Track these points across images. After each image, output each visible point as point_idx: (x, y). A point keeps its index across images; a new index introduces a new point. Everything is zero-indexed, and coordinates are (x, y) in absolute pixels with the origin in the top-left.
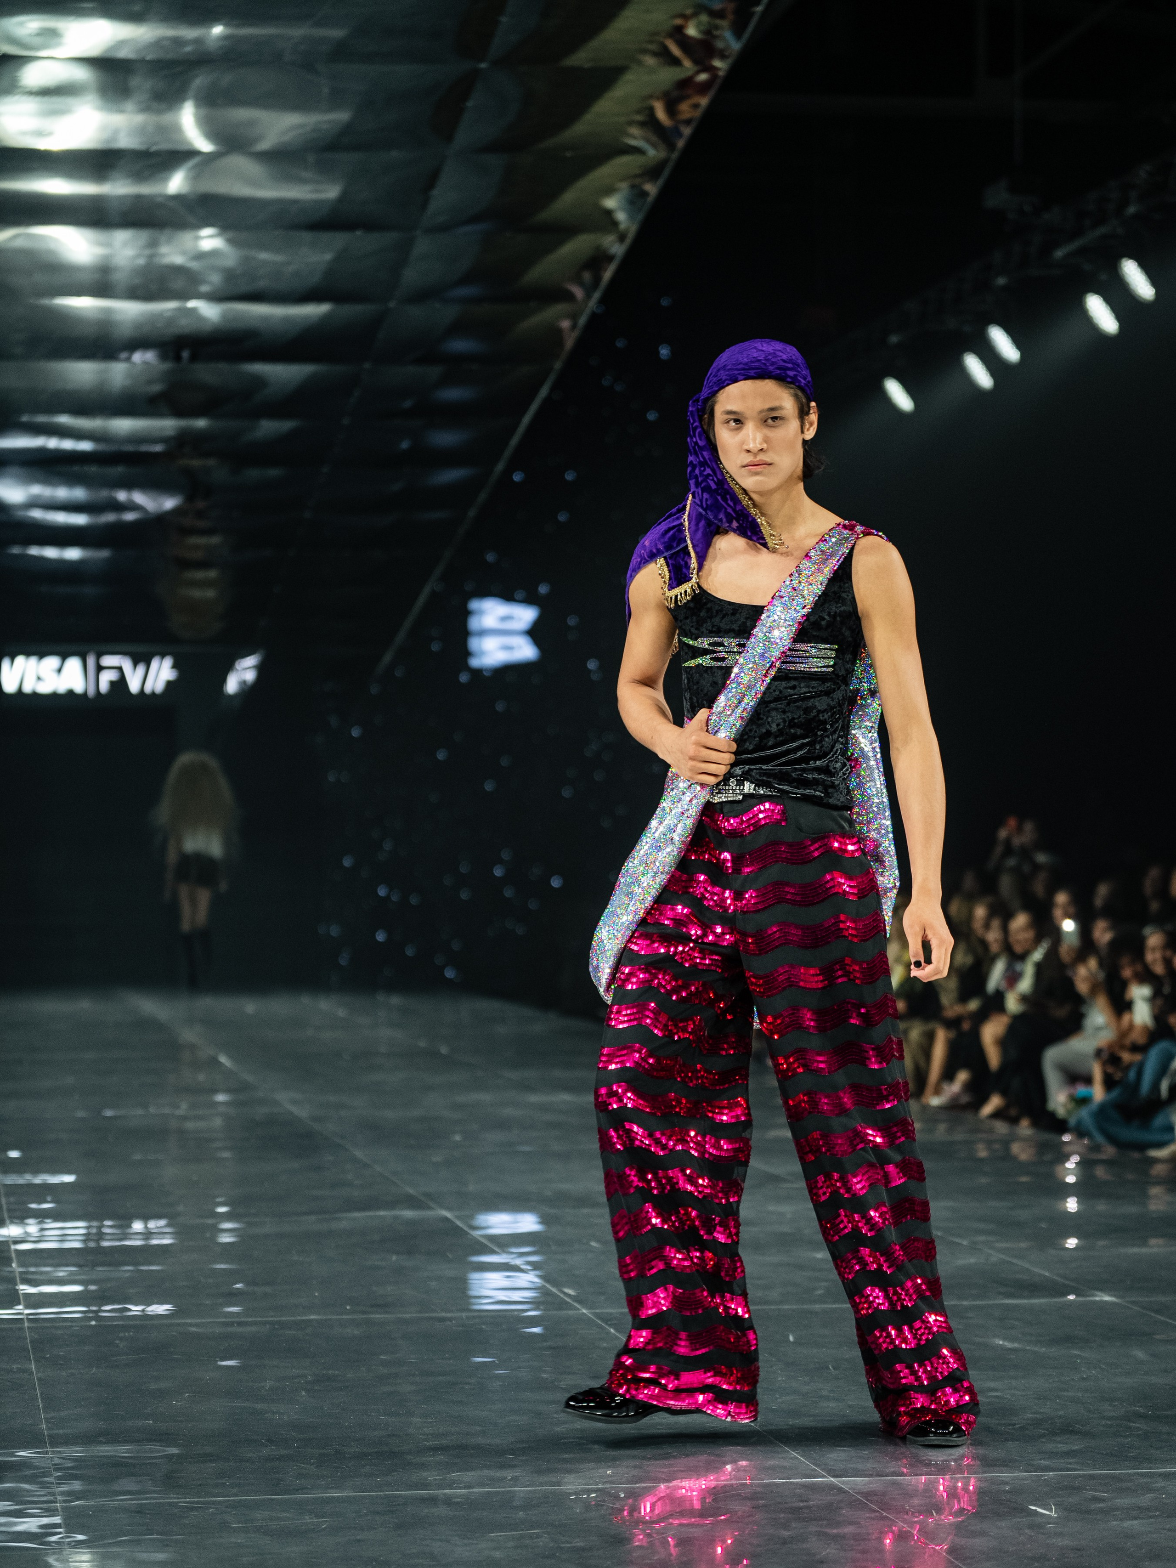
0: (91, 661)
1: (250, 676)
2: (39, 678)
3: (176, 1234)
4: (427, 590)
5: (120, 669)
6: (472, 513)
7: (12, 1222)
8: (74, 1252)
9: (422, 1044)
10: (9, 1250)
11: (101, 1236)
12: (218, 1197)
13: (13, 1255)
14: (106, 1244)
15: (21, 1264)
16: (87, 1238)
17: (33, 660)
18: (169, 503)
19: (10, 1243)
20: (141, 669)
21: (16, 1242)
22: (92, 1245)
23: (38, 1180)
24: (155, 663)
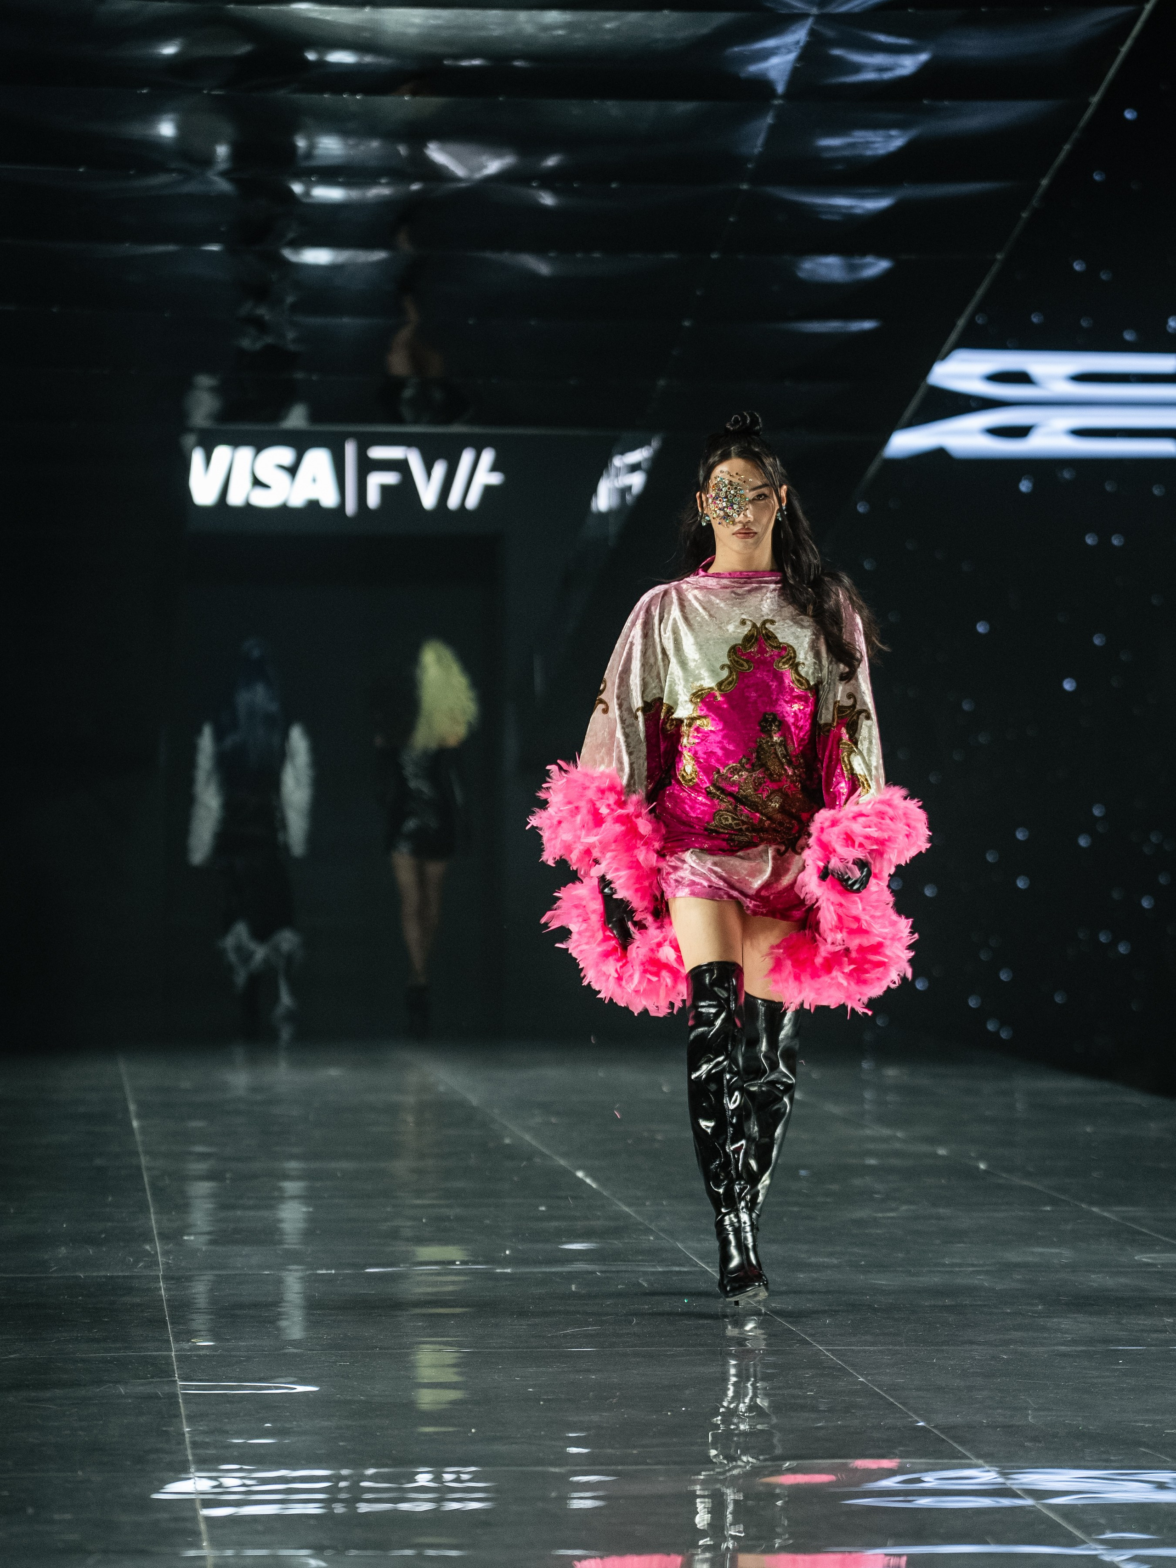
0: (350, 450)
1: (637, 481)
2: (257, 483)
3: (496, 1494)
4: (961, 323)
5: (401, 466)
6: (1045, 182)
7: (198, 1470)
8: (312, 1522)
9: (942, 1152)
10: (194, 1519)
11: (356, 1495)
12: (573, 1427)
13: (203, 1527)
14: (363, 1508)
15: (217, 1543)
16: (332, 1496)
17: (245, 453)
18: (493, 166)
19: (198, 1505)
20: (439, 469)
21: (208, 1504)
22: (339, 1509)
23: (247, 1389)
24: (467, 457)
